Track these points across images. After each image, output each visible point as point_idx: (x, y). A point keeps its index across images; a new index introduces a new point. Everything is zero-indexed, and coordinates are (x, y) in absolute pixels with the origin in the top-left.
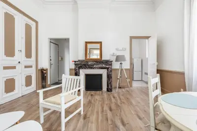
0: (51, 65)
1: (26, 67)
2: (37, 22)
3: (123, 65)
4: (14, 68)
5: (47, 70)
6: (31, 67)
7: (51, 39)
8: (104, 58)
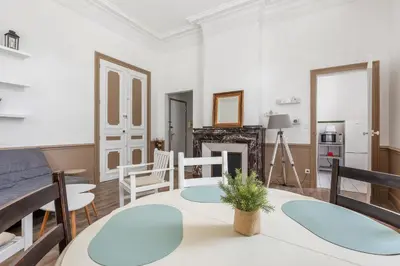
0: (170, 135)
1: (133, 137)
2: (148, 74)
3: (284, 136)
4: (118, 138)
5: (163, 142)
6: (140, 137)
7: (169, 95)
8: (246, 122)
